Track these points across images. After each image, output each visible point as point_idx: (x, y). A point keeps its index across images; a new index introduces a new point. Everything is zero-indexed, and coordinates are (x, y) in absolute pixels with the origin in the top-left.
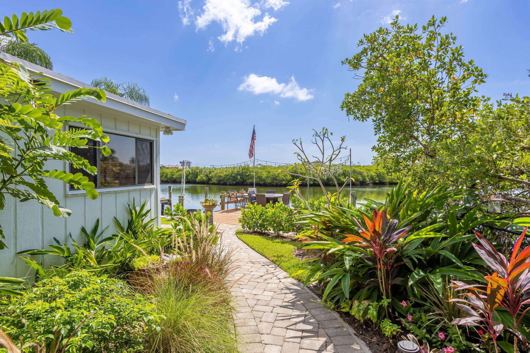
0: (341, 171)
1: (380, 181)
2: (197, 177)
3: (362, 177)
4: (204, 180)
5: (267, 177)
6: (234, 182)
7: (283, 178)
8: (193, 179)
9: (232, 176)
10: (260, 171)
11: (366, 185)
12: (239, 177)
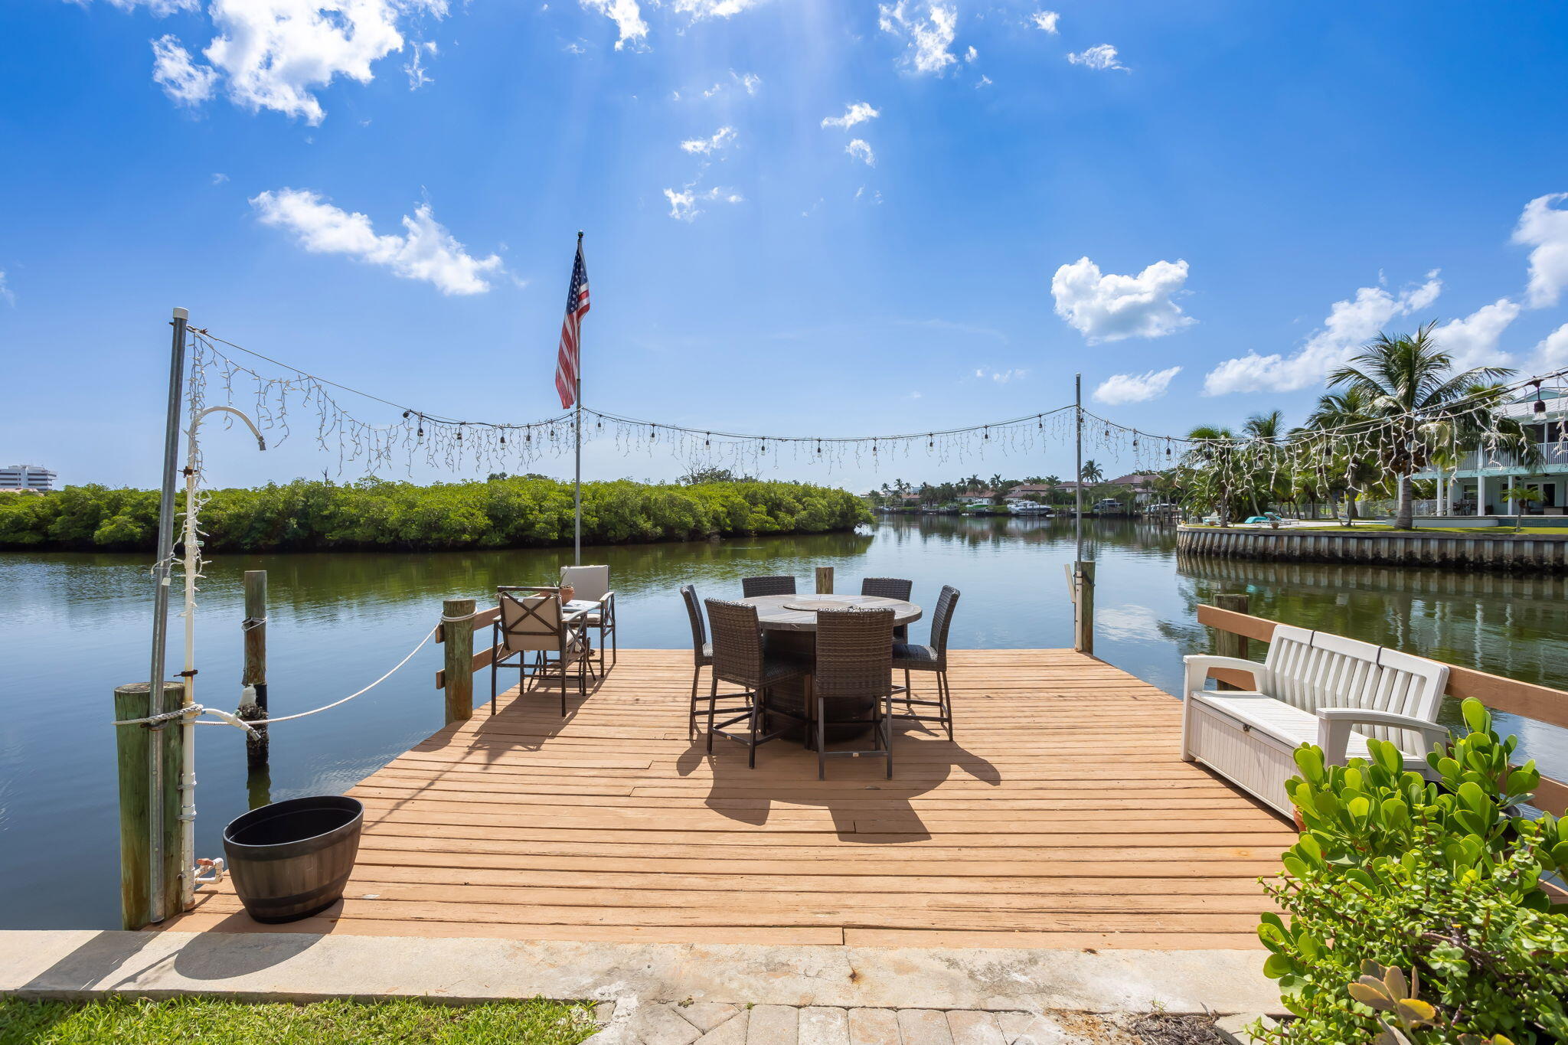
0: (639, 501)
1: (734, 528)
2: (95, 525)
3: (694, 517)
4: (132, 535)
5: (404, 523)
6: (274, 542)
7: (462, 524)
8: (76, 532)
9: (263, 520)
10: (374, 500)
11: (702, 539)
12: (293, 522)
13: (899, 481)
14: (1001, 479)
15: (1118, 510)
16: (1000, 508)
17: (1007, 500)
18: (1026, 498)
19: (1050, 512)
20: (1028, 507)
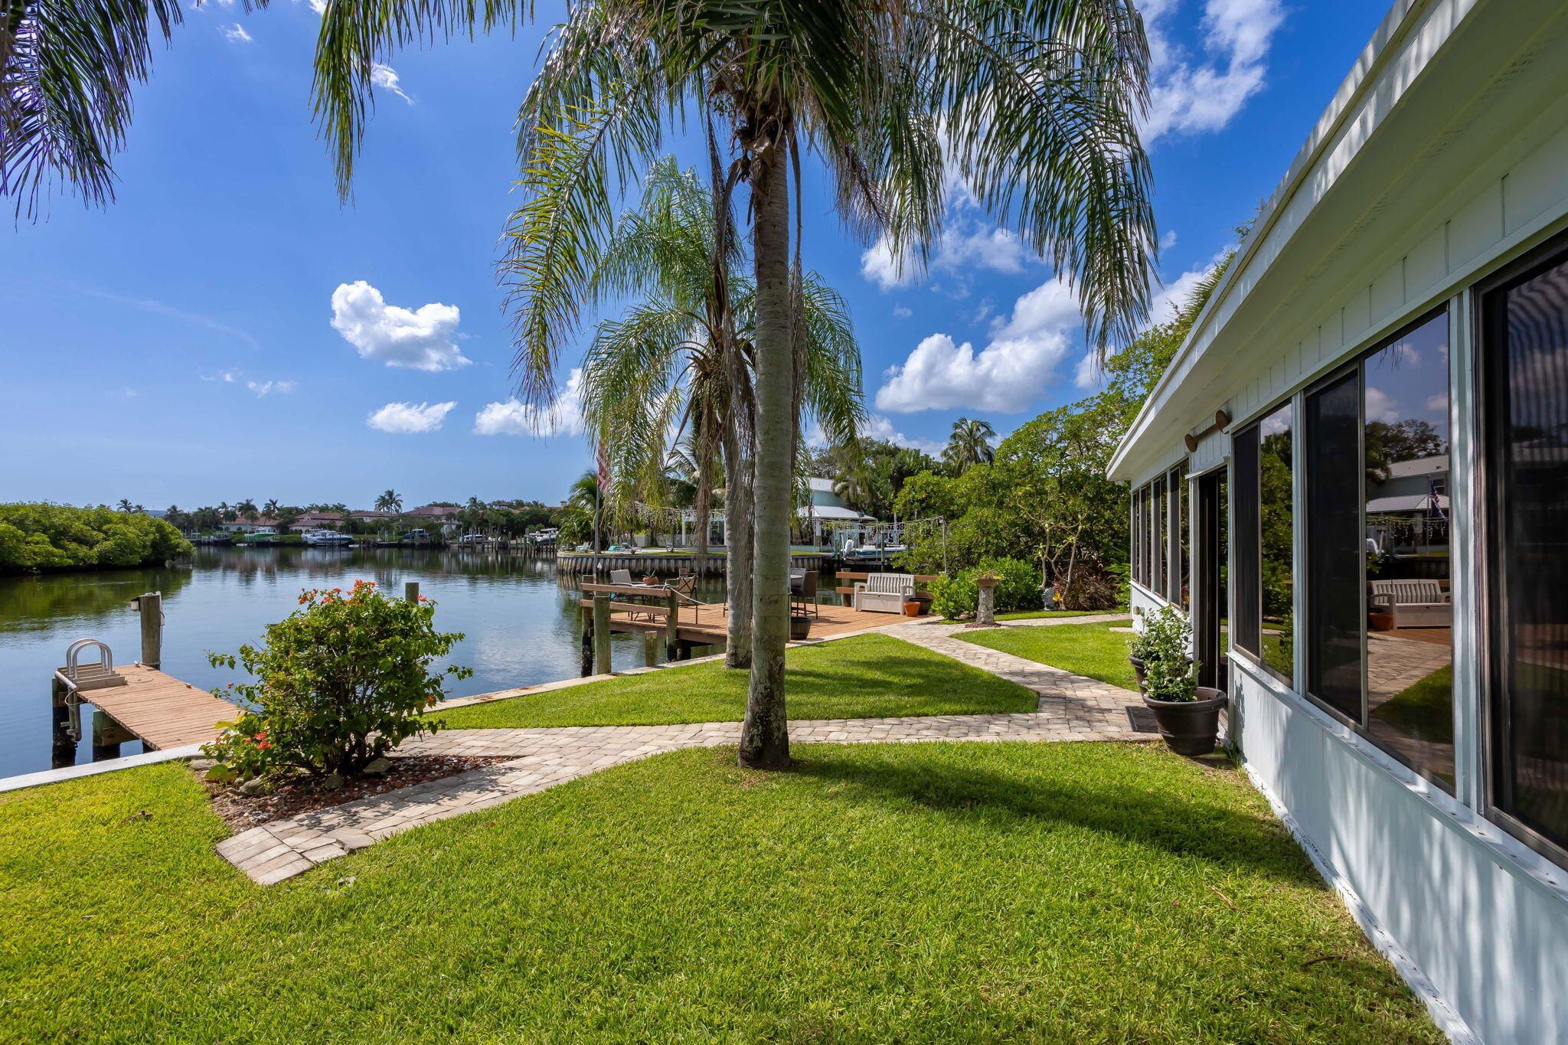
13: (125, 502)
14: (278, 505)
15: (428, 541)
16: (288, 538)
17: (294, 528)
18: (323, 527)
19: (351, 542)
20: (328, 537)
